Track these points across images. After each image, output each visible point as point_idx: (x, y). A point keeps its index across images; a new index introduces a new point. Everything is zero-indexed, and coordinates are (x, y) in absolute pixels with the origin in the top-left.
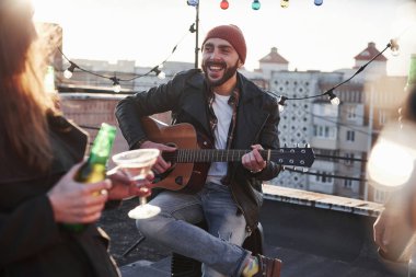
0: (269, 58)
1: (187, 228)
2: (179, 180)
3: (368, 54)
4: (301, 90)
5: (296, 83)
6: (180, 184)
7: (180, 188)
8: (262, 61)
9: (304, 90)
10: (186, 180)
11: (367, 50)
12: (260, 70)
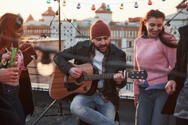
0: (48, 13)
1: (95, 113)
2: (85, 89)
3: (102, 9)
4: (68, 31)
5: (65, 27)
6: (86, 90)
7: (86, 92)
8: (44, 15)
9: (70, 31)
10: (89, 88)
11: (101, 7)
12: (43, 20)
